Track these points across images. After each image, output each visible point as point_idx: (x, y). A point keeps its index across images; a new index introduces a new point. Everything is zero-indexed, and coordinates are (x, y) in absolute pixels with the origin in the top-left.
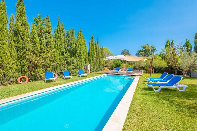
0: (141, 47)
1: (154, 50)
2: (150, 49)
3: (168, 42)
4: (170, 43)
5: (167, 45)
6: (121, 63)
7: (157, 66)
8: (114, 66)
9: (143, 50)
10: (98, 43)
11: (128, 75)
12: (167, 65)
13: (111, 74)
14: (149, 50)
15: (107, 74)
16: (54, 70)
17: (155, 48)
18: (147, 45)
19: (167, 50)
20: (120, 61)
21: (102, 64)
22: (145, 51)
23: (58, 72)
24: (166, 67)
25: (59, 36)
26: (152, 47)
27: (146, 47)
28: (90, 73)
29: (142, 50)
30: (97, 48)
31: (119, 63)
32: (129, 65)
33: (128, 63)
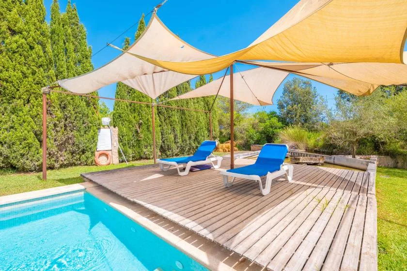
6: (280, 124)
8: (256, 136)
20: (275, 120)
21: (194, 130)
28: (120, 162)
31: (272, 127)
32: (305, 133)
33: (307, 124)
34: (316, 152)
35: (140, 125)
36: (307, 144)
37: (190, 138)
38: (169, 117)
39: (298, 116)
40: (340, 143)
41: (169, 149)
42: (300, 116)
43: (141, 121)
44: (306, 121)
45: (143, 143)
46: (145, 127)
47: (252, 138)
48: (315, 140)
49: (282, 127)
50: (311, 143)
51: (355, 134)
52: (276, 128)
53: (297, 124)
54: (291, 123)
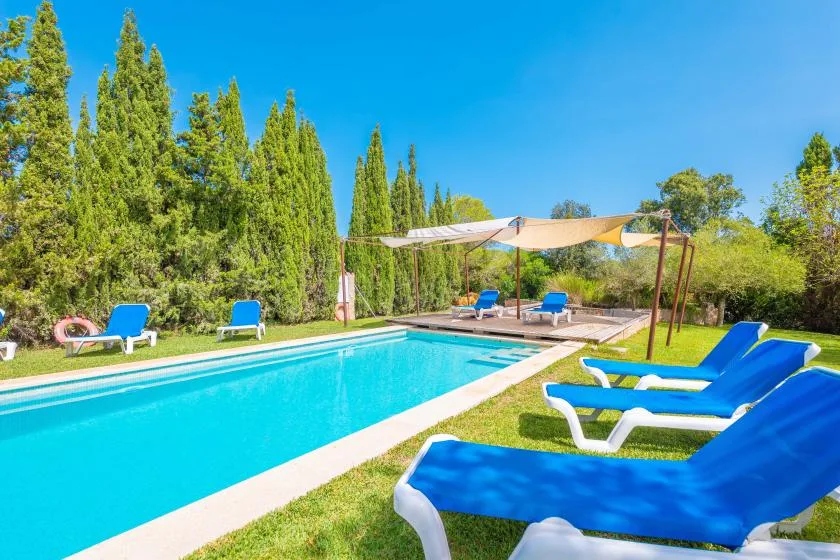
0: (658, 185)
1: (731, 196)
2: (704, 192)
3: (816, 145)
4: (831, 150)
5: (809, 167)
6: (546, 269)
7: (744, 282)
9: (668, 197)
10: (412, 172)
11: (522, 336)
12: (810, 280)
13: (426, 327)
14: (700, 199)
15: (405, 327)
16: (74, 302)
17: (735, 187)
18: (691, 172)
19: (808, 193)
20: (539, 263)
22: (676, 207)
23: (106, 311)
24: (799, 287)
25: (120, 118)
26: (718, 180)
27: (680, 181)
29: (659, 200)
30: (404, 193)
31: (535, 273)
32: (581, 282)
33: (584, 270)
34: (595, 306)
35: (378, 270)
36: (584, 297)
37: (429, 288)
38: (405, 259)
39: (571, 258)
40: (618, 294)
41: (404, 302)
42: (575, 258)
43: (379, 266)
44: (582, 264)
45: (380, 294)
46: (383, 273)
47: (506, 289)
48: (593, 291)
49: (550, 274)
50: (589, 295)
51: (632, 284)
52: (541, 275)
53: (571, 268)
54: (562, 267)
